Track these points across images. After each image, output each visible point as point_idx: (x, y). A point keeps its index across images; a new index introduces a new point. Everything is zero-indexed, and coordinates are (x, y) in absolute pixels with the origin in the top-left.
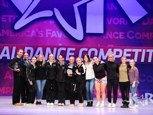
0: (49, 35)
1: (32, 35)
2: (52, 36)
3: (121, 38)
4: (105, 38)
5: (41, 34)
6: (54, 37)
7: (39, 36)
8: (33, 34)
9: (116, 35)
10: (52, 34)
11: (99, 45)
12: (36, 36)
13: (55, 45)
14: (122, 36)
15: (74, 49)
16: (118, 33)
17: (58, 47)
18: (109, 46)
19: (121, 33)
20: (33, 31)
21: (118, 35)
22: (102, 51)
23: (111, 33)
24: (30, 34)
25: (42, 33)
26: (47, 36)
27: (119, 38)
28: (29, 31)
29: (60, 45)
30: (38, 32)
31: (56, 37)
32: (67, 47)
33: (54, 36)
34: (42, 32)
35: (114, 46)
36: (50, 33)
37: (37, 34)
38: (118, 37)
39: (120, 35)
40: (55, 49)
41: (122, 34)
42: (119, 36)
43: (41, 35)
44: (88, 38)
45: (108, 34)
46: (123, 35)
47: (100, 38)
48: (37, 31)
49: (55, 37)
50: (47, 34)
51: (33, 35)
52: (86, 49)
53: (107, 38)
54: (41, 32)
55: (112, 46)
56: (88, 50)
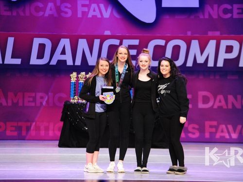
0: (84, 13)
1: (48, 12)
2: (90, 16)
3: (236, 16)
4: (201, 17)
5: (66, 10)
6: (94, 17)
7: (63, 14)
8: (51, 10)
9: (226, 11)
10: (89, 10)
11: (189, 34)
12: (56, 15)
13: (96, 33)
14: (238, 13)
15: (136, 42)
16: (229, 7)
17: (103, 39)
18: (210, 34)
19: (236, 6)
20: (50, 5)
21: (231, 11)
22: (195, 44)
23: (216, 6)
24: (44, 10)
25: (69, 8)
26: (80, 15)
27: (232, 16)
28: (41, 5)
29: (107, 33)
30: (60, 7)
31: (99, 16)
32: (121, 39)
33: (95, 14)
34: (69, 6)
35: (221, 34)
36: (86, 9)
37: (58, 10)
38: (229, 15)
39: (235, 11)
40: (97, 42)
41: (238, 9)
42: (232, 13)
43: (66, 13)
44: (166, 17)
45: (208, 8)
46: (240, 11)
47: (192, 17)
48: (58, 4)
49: (96, 16)
50: (80, 9)
51: (51, 13)
52: (161, 42)
53: (207, 17)
54: (66, 7)
55: (217, 34)
56: (166, 44)
